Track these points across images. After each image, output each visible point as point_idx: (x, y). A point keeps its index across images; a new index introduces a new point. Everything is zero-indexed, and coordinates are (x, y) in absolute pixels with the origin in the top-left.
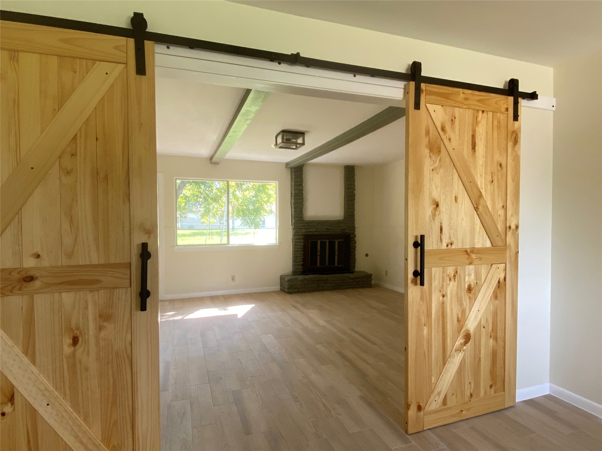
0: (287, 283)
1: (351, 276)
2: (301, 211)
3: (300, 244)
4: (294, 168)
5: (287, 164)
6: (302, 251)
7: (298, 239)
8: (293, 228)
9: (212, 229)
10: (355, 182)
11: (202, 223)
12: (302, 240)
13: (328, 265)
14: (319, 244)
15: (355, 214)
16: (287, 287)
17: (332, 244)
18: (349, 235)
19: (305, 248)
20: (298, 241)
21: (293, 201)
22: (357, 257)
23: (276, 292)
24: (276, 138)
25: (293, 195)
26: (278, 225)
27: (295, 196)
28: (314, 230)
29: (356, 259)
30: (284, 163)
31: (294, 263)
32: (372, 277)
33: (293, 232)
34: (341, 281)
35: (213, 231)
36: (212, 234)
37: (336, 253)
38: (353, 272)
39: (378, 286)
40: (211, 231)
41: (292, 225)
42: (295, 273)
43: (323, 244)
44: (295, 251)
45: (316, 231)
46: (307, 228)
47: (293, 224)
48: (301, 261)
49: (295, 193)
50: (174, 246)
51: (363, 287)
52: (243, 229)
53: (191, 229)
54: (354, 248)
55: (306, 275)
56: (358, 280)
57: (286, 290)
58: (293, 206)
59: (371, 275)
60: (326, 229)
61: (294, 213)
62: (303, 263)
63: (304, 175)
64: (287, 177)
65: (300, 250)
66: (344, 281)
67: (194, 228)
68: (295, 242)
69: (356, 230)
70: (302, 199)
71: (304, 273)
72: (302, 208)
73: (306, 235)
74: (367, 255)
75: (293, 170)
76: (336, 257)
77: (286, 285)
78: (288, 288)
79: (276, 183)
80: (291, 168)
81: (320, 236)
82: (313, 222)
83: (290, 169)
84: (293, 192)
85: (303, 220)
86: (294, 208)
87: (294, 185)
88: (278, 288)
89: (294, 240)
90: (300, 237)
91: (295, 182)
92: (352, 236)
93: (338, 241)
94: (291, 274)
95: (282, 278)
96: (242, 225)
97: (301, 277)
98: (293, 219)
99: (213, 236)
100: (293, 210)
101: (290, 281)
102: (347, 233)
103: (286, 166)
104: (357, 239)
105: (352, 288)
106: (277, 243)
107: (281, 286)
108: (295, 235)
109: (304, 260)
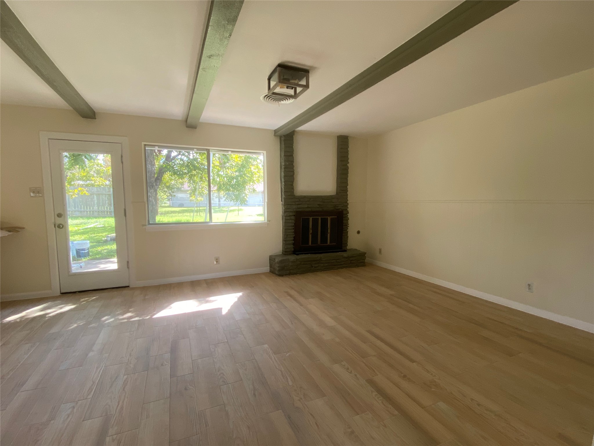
0: (277, 265)
1: (345, 254)
2: (292, 185)
3: (291, 221)
4: (284, 135)
5: (276, 131)
6: (293, 229)
7: (289, 216)
8: (283, 203)
9: (199, 207)
10: (348, 154)
11: (191, 200)
12: (293, 218)
13: (320, 243)
14: (311, 222)
15: (348, 190)
16: (278, 269)
17: (324, 222)
18: (342, 212)
19: (296, 227)
20: (289, 218)
21: (283, 173)
22: (350, 234)
23: (264, 274)
24: (269, 79)
25: (283, 167)
26: (267, 201)
27: (285, 168)
28: (306, 206)
29: (348, 237)
30: (272, 130)
31: (284, 242)
32: (365, 255)
33: (284, 208)
34: (334, 261)
35: (201, 208)
36: (199, 211)
37: (329, 231)
38: (345, 251)
39: (371, 265)
40: (198, 208)
41: (281, 201)
42: (285, 252)
43: (315, 221)
44: (285, 229)
45: (308, 207)
46: (298, 205)
47: (283, 200)
48: (292, 240)
49: (285, 165)
50: (145, 225)
51: (357, 266)
52: (228, 207)
53: (181, 207)
54: (347, 225)
55: (297, 255)
56: (351, 259)
57: (277, 272)
58: (283, 180)
59: (365, 253)
60: (318, 205)
61: (284, 188)
62: (294, 242)
63: (294, 144)
64: (276, 147)
65: (290, 228)
66: (338, 261)
67: (184, 206)
68: (286, 219)
69: (348, 206)
70: (293, 172)
71: (295, 252)
72: (293, 182)
73: (297, 212)
74: (358, 232)
75: (283, 139)
76: (329, 235)
77: (277, 266)
78: (279, 271)
79: (263, 153)
80: (281, 137)
81: (312, 213)
82: (305, 197)
83: (279, 137)
84: (283, 164)
85: (294, 195)
86: (284, 182)
87: (285, 156)
88: (267, 269)
89: (284, 218)
90: (291, 214)
91: (285, 152)
92: (345, 212)
93: (331, 218)
94: (281, 254)
95: (272, 259)
96: (226, 201)
97: (292, 258)
98: (283, 194)
99: (201, 213)
100: (283, 183)
101: (281, 262)
102: (339, 209)
103: (275, 133)
104: (350, 216)
105: (346, 267)
106: (266, 221)
107: (271, 266)
108: (285, 212)
109: (295, 239)
